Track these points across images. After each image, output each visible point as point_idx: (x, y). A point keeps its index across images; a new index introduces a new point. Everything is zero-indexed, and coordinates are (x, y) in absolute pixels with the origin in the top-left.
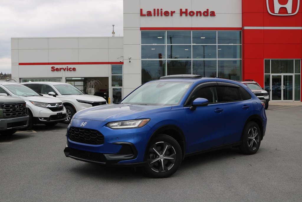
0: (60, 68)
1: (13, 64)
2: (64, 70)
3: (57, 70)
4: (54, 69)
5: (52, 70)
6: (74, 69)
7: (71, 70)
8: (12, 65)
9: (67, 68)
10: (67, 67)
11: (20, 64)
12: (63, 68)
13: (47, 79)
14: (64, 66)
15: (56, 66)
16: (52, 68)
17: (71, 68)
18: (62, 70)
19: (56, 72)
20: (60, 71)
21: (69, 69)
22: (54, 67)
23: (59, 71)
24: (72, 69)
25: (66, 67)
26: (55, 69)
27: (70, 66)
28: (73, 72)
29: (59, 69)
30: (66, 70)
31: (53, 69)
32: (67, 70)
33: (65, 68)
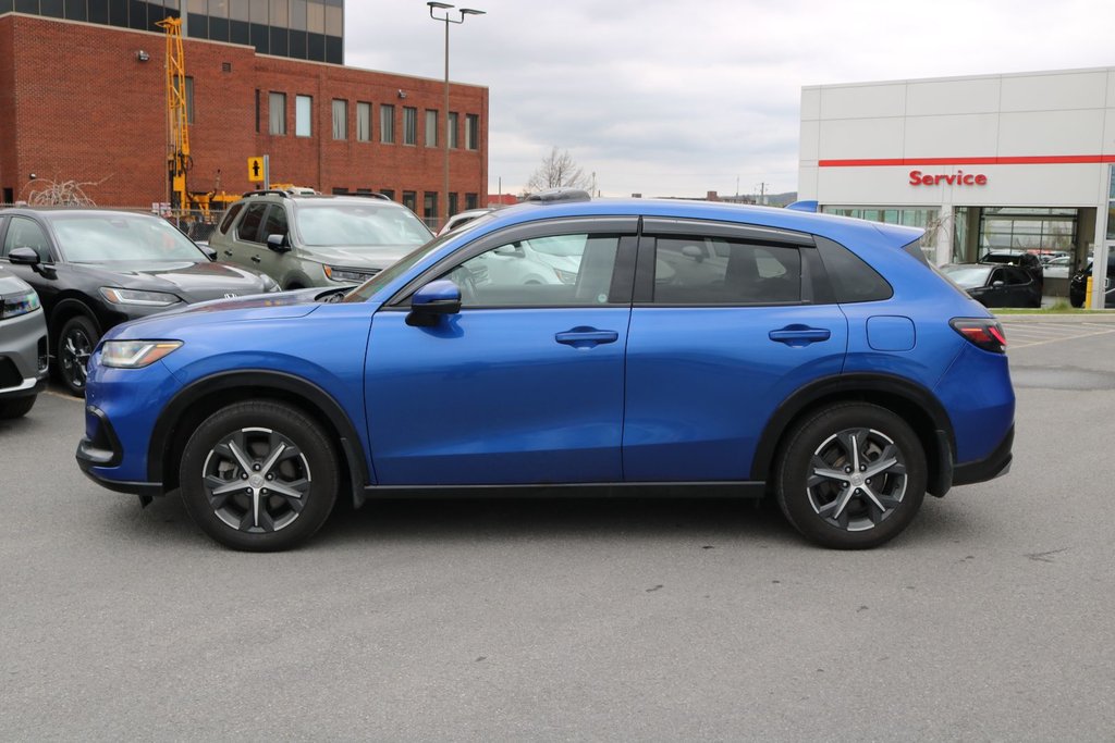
0: (937, 177)
1: (803, 164)
2: (950, 181)
3: (927, 180)
4: (918, 179)
5: (911, 183)
6: (981, 180)
7: (972, 184)
8: (800, 166)
9: (960, 177)
10: (960, 172)
11: (823, 163)
12: (946, 177)
13: (897, 208)
14: (950, 170)
15: (926, 171)
16: (913, 174)
17: (971, 176)
18: (943, 182)
19: (923, 187)
20: (937, 183)
21: (964, 180)
22: (919, 173)
23: (934, 186)
24: (972, 180)
25: (956, 174)
26: (921, 177)
27: (968, 170)
28: (976, 187)
29: (934, 177)
30: (956, 181)
31: (916, 180)
32: (959, 183)
33: (954, 177)
